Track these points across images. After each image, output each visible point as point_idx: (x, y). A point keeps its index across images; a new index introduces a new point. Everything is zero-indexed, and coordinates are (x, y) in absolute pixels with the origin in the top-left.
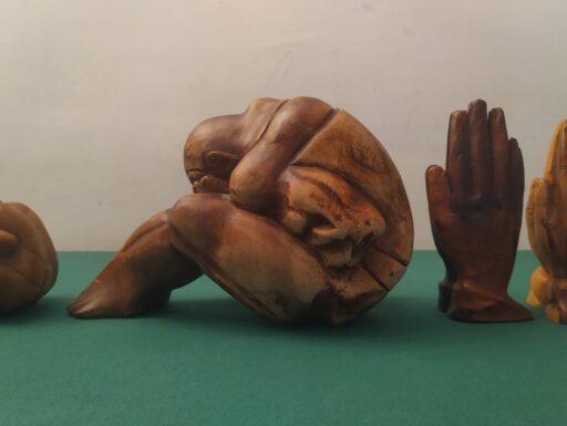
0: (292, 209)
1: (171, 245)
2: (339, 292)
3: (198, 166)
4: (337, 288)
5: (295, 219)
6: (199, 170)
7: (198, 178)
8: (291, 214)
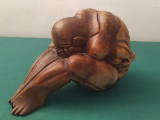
5: (118, 61)
6: (68, 44)
7: (68, 48)
8: (117, 60)
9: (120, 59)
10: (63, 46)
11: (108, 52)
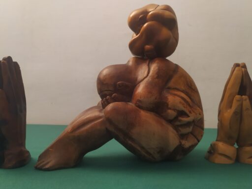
0: (170, 109)
1: (107, 129)
2: (183, 145)
3: (111, 88)
4: (183, 144)
5: (171, 113)
6: (110, 91)
7: (110, 95)
8: (169, 111)
9: (174, 110)
10: (106, 92)
11: (156, 99)
